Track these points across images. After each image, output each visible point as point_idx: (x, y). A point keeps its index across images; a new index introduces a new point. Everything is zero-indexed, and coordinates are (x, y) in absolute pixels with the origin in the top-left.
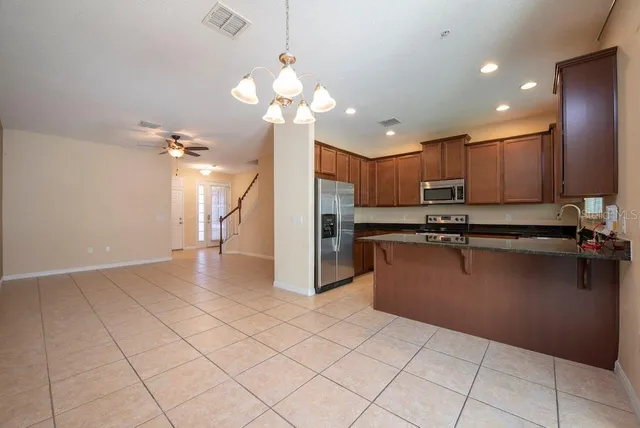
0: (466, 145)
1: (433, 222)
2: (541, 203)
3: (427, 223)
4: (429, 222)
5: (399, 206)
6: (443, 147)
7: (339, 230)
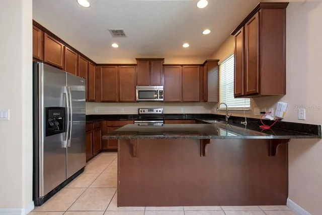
0: (164, 65)
1: (143, 113)
2: (199, 102)
3: (139, 114)
4: (140, 113)
5: (120, 102)
6: (150, 64)
7: (70, 123)
